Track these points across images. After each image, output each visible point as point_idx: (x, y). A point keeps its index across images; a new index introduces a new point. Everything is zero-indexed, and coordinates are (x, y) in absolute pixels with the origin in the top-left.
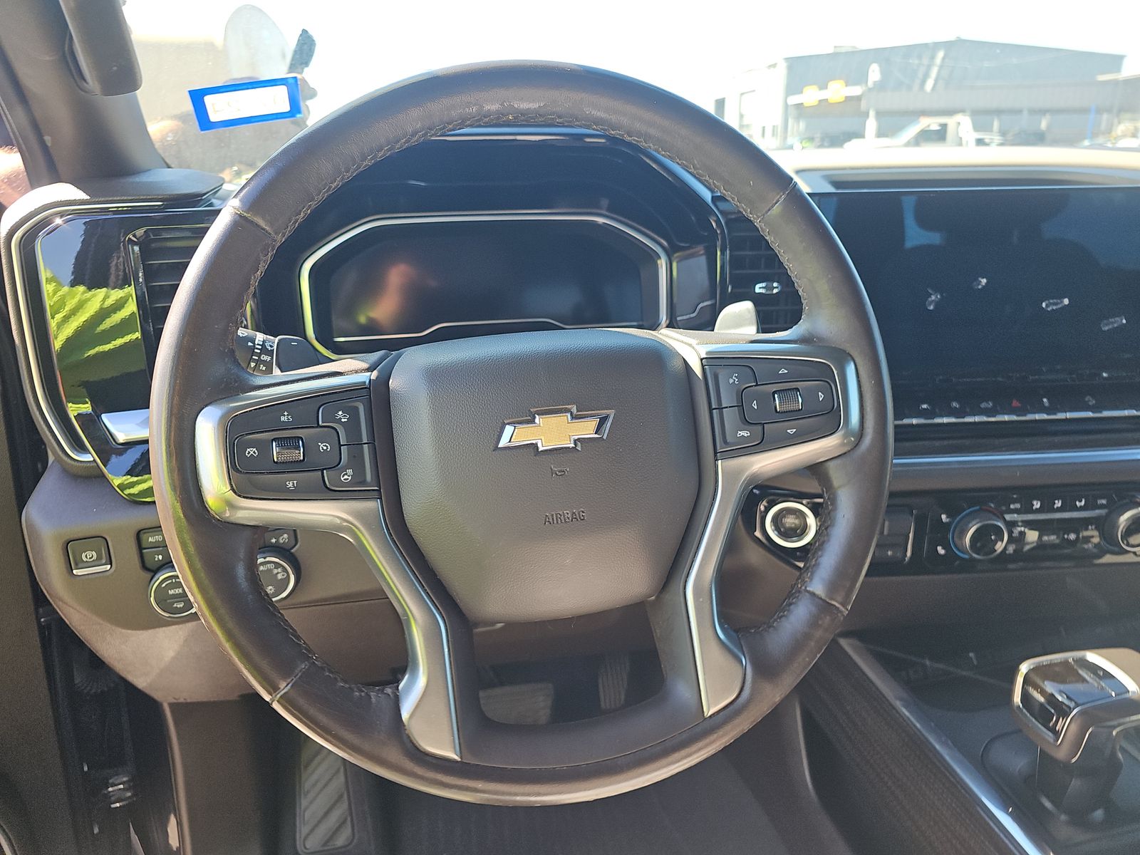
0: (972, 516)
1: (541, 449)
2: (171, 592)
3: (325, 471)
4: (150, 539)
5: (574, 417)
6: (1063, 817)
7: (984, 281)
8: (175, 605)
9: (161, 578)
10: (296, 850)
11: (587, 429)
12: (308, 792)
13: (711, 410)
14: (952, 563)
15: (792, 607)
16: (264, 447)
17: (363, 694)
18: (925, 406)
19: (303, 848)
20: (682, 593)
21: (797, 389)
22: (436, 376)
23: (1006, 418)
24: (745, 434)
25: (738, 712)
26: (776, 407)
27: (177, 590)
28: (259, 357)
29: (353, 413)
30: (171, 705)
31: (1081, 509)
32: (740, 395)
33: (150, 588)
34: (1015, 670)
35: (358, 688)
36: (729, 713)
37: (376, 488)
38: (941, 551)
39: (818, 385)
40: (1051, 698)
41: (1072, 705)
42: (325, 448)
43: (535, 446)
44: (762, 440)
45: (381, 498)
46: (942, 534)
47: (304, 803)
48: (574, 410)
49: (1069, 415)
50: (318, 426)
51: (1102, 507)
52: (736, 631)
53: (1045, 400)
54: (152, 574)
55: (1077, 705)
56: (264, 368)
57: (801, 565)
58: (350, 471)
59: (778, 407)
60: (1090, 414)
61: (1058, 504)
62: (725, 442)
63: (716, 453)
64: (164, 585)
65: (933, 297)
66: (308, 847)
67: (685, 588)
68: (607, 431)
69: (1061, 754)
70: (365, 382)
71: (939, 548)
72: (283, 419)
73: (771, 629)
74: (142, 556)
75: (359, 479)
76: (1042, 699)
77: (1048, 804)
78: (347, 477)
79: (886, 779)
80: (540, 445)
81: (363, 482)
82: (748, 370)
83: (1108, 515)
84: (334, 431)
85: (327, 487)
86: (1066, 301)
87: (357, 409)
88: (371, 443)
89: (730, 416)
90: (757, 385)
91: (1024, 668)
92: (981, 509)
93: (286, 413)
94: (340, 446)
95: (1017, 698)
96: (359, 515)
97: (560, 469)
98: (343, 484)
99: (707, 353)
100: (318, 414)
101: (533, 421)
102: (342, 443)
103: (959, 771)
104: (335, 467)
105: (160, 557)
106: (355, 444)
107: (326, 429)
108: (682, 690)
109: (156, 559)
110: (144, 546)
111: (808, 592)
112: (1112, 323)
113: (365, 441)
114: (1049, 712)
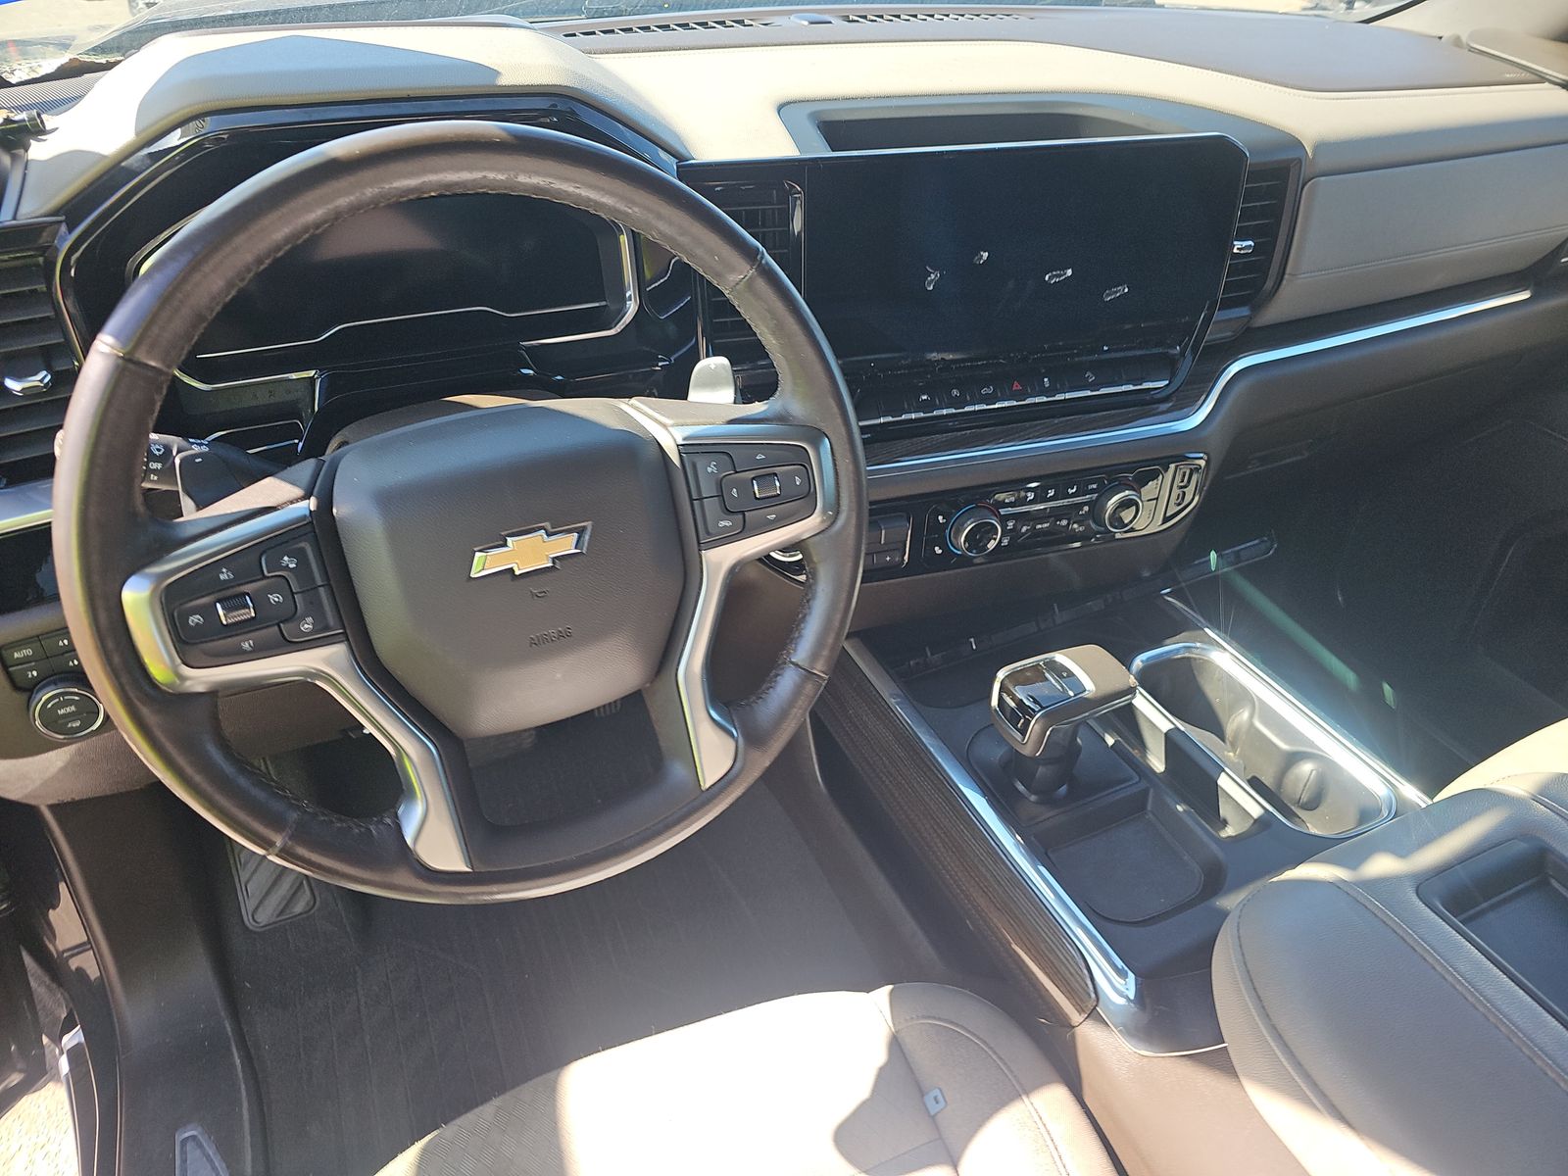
0: (968, 514)
1: (517, 572)
2: (61, 712)
3: (282, 625)
4: (16, 655)
5: (549, 535)
6: (1033, 798)
7: (985, 255)
8: (70, 725)
9: (44, 699)
10: (247, 928)
11: (566, 544)
12: (246, 863)
13: (692, 500)
14: (949, 560)
15: (779, 678)
16: (209, 612)
17: (363, 830)
18: (925, 397)
19: (254, 923)
20: (674, 681)
21: (776, 475)
22: (389, 500)
23: (1006, 404)
24: (728, 523)
25: (731, 782)
26: (755, 494)
27: (68, 709)
28: (147, 466)
29: (300, 555)
30: (52, 807)
31: (1074, 495)
32: (720, 484)
33: (31, 713)
34: (994, 677)
35: (355, 824)
36: (725, 782)
37: (341, 631)
38: (938, 550)
39: (794, 470)
40: (1020, 703)
41: (1036, 708)
42: (276, 599)
43: (511, 570)
44: (744, 528)
45: (348, 640)
46: (939, 534)
47: (244, 875)
48: (547, 525)
49: (1068, 396)
50: (265, 577)
51: (1093, 491)
52: (727, 704)
53: (1046, 380)
54: (28, 694)
55: (1043, 708)
56: (156, 478)
57: (802, 578)
58: (309, 620)
59: (757, 492)
60: (1089, 393)
61: (1051, 493)
62: (708, 533)
63: (699, 543)
64: (49, 706)
65: (933, 276)
66: (259, 921)
67: (677, 670)
68: (586, 544)
69: (1027, 751)
70: (305, 516)
71: (937, 548)
72: (222, 577)
73: (760, 701)
74: (10, 676)
75: (321, 625)
76: (1013, 704)
77: (1021, 787)
78: (307, 626)
79: (884, 779)
80: (516, 569)
81: (327, 628)
82: (726, 457)
83: (1097, 498)
84: (284, 581)
85: (285, 638)
86: (1069, 272)
87: (302, 551)
88: (328, 585)
89: (711, 506)
90: (737, 472)
91: (1001, 674)
92: (977, 507)
93: (224, 570)
94: (293, 594)
95: (994, 702)
96: (328, 661)
97: (540, 590)
98: (307, 634)
99: (684, 439)
100: (261, 563)
101: (505, 545)
102: (294, 591)
103: (946, 768)
104: (292, 617)
105: (35, 673)
106: (310, 590)
107: (273, 579)
108: (678, 770)
109: (30, 676)
110: (9, 663)
111: (793, 663)
112: (1116, 292)
113: (320, 583)
114: (1019, 715)
